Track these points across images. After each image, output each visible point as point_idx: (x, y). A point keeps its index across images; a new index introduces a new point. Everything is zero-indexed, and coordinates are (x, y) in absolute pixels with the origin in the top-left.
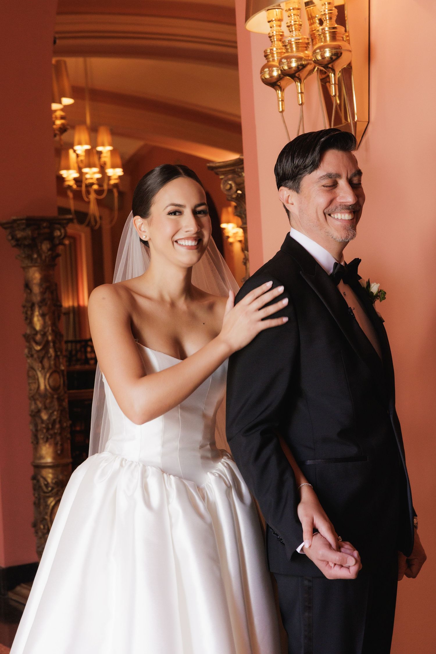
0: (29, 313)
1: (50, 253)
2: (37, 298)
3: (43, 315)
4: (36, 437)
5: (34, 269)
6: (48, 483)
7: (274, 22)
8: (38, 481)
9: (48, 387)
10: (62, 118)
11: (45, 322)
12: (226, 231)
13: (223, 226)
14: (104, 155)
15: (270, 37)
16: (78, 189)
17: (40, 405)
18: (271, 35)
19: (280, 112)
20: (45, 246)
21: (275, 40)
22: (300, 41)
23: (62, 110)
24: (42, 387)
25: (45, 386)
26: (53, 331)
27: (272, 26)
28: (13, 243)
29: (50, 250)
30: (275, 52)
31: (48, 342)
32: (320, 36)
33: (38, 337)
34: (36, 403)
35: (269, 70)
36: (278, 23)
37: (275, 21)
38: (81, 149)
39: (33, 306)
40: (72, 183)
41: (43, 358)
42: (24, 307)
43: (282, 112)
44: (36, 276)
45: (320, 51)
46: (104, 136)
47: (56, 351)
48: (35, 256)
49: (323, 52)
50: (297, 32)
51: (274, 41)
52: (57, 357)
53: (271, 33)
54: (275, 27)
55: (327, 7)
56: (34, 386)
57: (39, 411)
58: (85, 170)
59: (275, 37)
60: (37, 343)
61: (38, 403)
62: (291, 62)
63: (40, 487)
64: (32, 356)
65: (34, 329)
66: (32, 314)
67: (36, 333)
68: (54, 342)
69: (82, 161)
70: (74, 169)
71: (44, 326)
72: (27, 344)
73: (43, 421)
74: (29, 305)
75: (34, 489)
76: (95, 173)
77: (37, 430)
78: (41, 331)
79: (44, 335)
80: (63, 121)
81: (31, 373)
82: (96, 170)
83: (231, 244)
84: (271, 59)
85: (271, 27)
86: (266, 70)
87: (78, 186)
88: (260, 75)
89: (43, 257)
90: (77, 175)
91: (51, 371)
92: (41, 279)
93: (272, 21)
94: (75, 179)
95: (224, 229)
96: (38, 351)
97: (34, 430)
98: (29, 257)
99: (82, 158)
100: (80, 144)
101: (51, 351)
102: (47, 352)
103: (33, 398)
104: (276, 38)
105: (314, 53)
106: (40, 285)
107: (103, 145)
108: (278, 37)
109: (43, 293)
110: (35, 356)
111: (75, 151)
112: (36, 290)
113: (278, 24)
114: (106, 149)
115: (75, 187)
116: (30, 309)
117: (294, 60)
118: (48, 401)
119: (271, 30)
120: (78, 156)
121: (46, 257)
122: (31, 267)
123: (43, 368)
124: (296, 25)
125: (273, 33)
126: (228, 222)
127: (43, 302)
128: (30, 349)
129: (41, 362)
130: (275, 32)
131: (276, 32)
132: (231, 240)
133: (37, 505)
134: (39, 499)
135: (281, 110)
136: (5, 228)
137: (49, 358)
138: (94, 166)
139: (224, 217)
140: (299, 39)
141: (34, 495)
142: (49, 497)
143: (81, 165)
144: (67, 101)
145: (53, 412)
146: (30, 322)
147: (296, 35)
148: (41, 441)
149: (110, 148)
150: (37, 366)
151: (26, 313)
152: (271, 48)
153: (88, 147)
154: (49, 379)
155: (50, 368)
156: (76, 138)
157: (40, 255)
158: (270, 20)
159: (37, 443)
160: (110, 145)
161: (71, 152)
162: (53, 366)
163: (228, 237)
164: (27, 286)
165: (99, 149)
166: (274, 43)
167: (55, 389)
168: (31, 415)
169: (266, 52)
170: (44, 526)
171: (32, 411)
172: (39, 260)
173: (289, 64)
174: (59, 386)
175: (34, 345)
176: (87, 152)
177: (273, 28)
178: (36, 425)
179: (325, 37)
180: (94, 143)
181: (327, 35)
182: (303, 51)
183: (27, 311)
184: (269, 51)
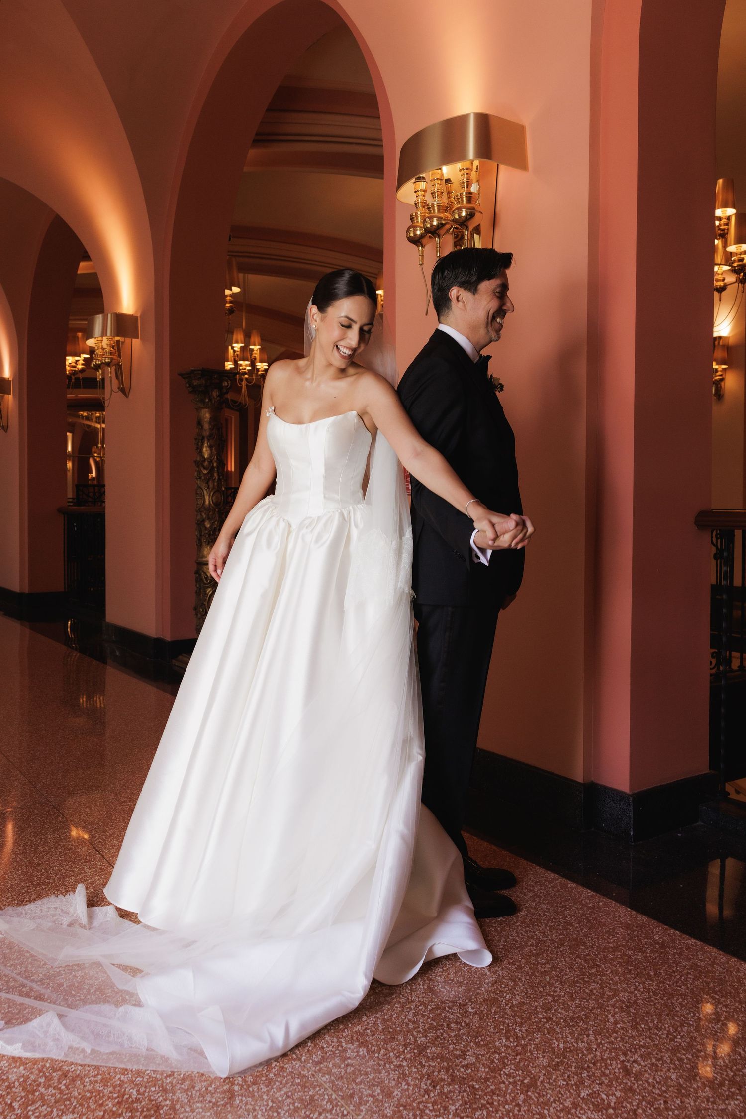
0: (200, 444)
1: (218, 398)
2: (206, 433)
3: (210, 447)
4: (200, 540)
5: (205, 410)
6: (207, 576)
8: (200, 575)
9: (211, 503)
10: (231, 302)
11: (212, 452)
17: (205, 516)
20: (215, 393)
23: (231, 296)
24: (207, 502)
25: (209, 501)
26: (217, 458)
28: (190, 389)
31: (213, 467)
33: (206, 464)
34: (201, 515)
39: (203, 438)
41: (209, 480)
42: (196, 439)
44: (206, 415)
47: (219, 476)
48: (207, 400)
50: (439, 197)
52: (219, 479)
56: (200, 502)
57: (204, 521)
60: (205, 468)
61: (203, 514)
63: (202, 579)
64: (200, 478)
65: (204, 457)
66: (203, 445)
67: (205, 460)
68: (218, 469)
69: (237, 355)
71: (211, 455)
72: (197, 469)
73: (206, 529)
74: (201, 438)
75: (197, 581)
77: (201, 536)
78: (208, 458)
79: (211, 462)
80: (231, 305)
81: (199, 491)
84: (416, 221)
86: (411, 230)
89: (213, 402)
91: (214, 491)
92: (211, 419)
96: (205, 474)
97: (199, 535)
98: (202, 401)
101: (216, 475)
102: (212, 475)
103: (199, 511)
106: (210, 423)
109: (211, 430)
110: (203, 478)
112: (206, 426)
114: (256, 348)
116: (201, 441)
118: (211, 513)
121: (215, 401)
122: (204, 408)
123: (208, 487)
124: (439, 192)
127: (210, 437)
128: (199, 472)
129: (207, 483)
133: (198, 593)
134: (200, 589)
136: (184, 378)
137: (213, 480)
141: (196, 585)
142: (208, 587)
144: (236, 290)
145: (215, 522)
146: (201, 452)
148: (204, 544)
149: (259, 347)
150: (204, 485)
151: (198, 445)
153: (243, 345)
154: (212, 496)
155: (214, 488)
156: (234, 338)
157: (210, 400)
159: (201, 545)
160: (259, 345)
162: (216, 487)
164: (200, 423)
165: (250, 347)
167: (217, 504)
168: (197, 524)
170: (203, 610)
171: (198, 521)
172: (210, 403)
174: (221, 502)
175: (202, 469)
178: (200, 532)
179: (462, 200)
180: (247, 343)
181: (464, 199)
182: (443, 213)
183: (198, 443)
184: (414, 214)
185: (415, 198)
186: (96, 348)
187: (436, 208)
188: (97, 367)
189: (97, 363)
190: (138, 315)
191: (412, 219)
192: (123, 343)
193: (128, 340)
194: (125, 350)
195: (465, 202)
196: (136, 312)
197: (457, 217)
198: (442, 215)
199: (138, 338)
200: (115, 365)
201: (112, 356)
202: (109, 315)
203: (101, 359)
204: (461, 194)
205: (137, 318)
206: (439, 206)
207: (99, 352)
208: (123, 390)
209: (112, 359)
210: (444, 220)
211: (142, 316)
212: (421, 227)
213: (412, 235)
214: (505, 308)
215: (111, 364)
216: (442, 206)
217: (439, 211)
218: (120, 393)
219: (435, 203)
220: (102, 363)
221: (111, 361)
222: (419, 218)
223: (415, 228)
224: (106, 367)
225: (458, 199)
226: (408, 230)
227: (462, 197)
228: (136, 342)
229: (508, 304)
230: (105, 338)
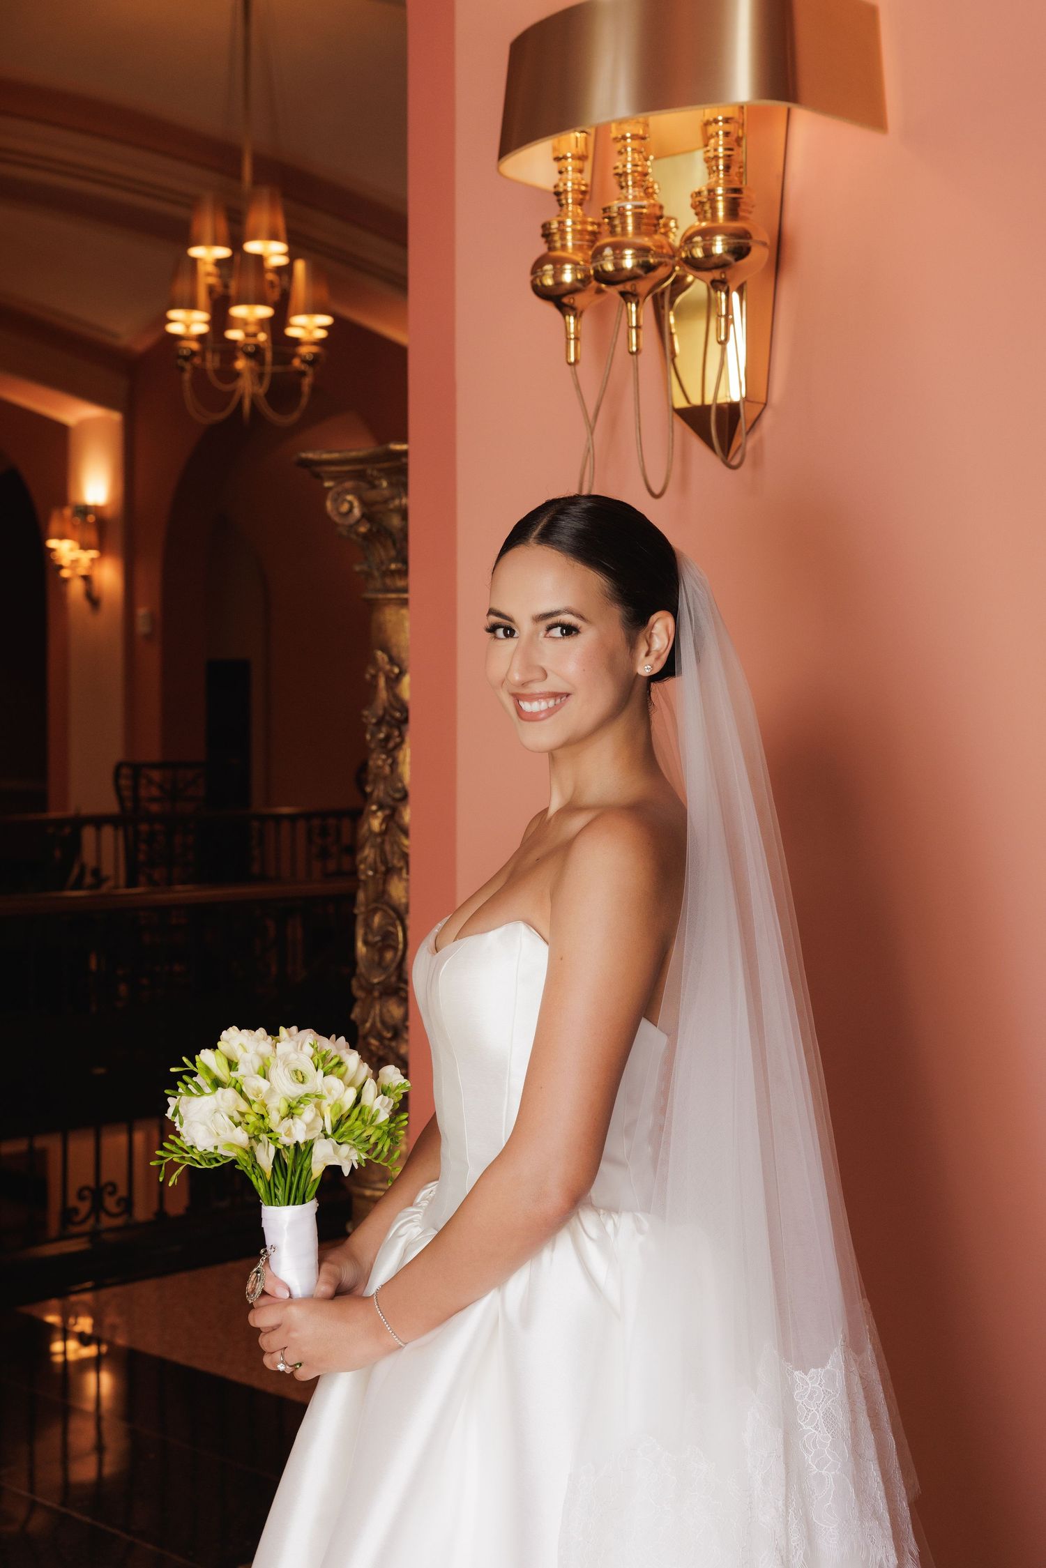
7: (570, 160)
15: (557, 194)
18: (561, 189)
21: (570, 201)
22: (645, 211)
27: (563, 170)
30: (569, 230)
32: (703, 206)
35: (554, 268)
36: (578, 164)
37: (573, 159)
45: (704, 239)
49: (708, 243)
50: (637, 189)
51: (567, 204)
53: (561, 185)
54: (570, 173)
55: (721, 143)
59: (570, 195)
62: (623, 257)
84: (558, 245)
85: (561, 172)
86: (548, 267)
88: (530, 278)
93: (565, 158)
104: (572, 198)
105: (688, 242)
108: (576, 196)
113: (578, 167)
117: (629, 252)
119: (560, 180)
124: (636, 174)
125: (565, 184)
130: (569, 184)
131: (573, 184)
140: (643, 207)
147: (635, 198)
152: (560, 219)
158: (561, 156)
166: (567, 208)
169: (548, 226)
173: (618, 261)
177: (565, 173)
179: (714, 210)
181: (721, 206)
182: (649, 234)
184: (555, 225)
185: (555, 178)
187: (630, 221)
191: (547, 235)
195: (721, 213)
197: (699, 253)
198: (646, 241)
204: (711, 191)
206: (638, 217)
210: (656, 255)
212: (576, 264)
213: (549, 282)
216: (648, 216)
217: (637, 226)
219: (629, 207)
222: (569, 237)
223: (559, 263)
225: (702, 203)
226: (538, 266)
227: (713, 201)
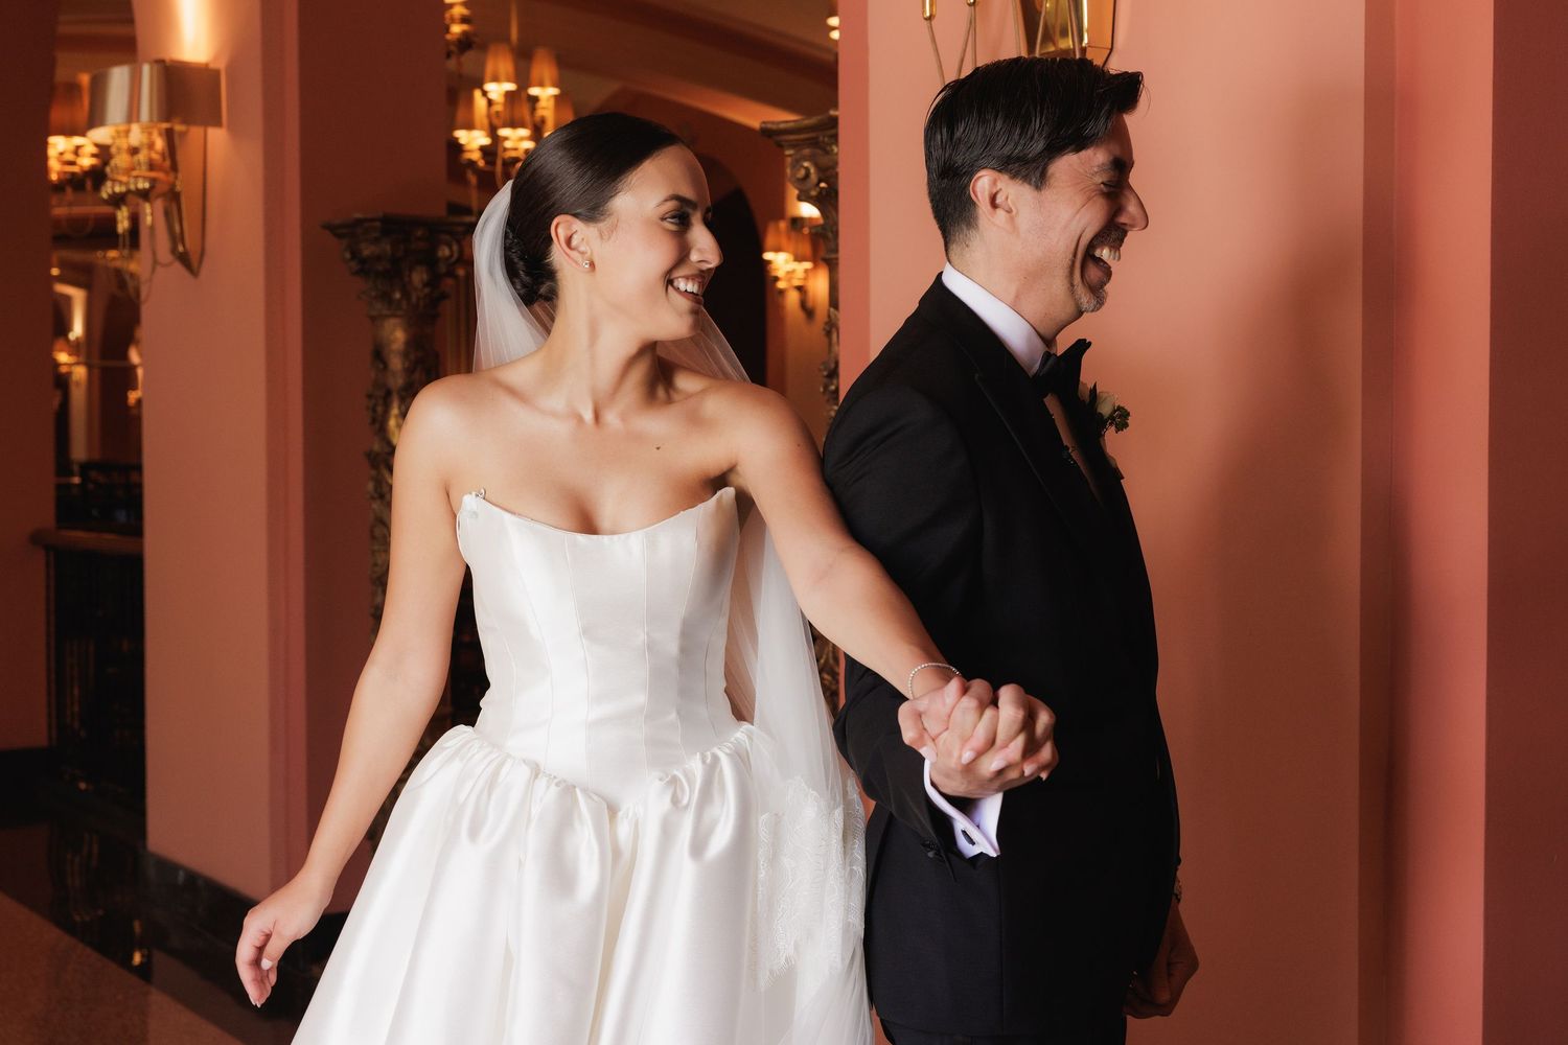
0: (380, 409)
1: (426, 291)
2: (396, 380)
5: (392, 321)
10: (464, 20)
12: (773, 266)
13: (768, 256)
14: (542, 103)
16: (489, 168)
19: (926, 19)
20: (418, 277)
28: (354, 266)
29: (426, 285)
38: (497, 90)
39: (388, 394)
40: (476, 156)
42: (370, 396)
43: (930, 19)
44: (397, 336)
46: (544, 67)
48: (398, 295)
58: (503, 132)
64: (382, 496)
66: (386, 413)
69: (497, 113)
70: (482, 129)
72: (373, 472)
74: (381, 391)
76: (522, 139)
80: (465, 27)
81: (378, 532)
82: (524, 132)
83: (782, 292)
87: (487, 163)
89: (414, 299)
90: (486, 141)
92: (408, 344)
94: (483, 149)
95: (769, 262)
98: (386, 297)
99: (498, 108)
100: (496, 79)
106: (405, 355)
107: (541, 84)
109: (408, 371)
111: (485, 93)
114: (545, 93)
115: (481, 163)
116: (381, 402)
120: (490, 103)
121: (418, 299)
122: (388, 317)
126: (778, 250)
127: (407, 389)
128: (379, 482)
132: (781, 285)
135: (928, 14)
136: (340, 236)
138: (523, 126)
139: (770, 240)
143: (496, 122)
146: (382, 430)
149: (553, 91)
151: (374, 411)
153: (511, 87)
156: (489, 69)
157: (406, 294)
160: (555, 85)
161: (477, 94)
163: (777, 279)
164: (379, 355)
165: (534, 91)
172: (404, 304)
176: (509, 95)
180: (523, 79)
183: (375, 405)
186: (113, 150)
188: (118, 200)
189: (118, 189)
190: (221, 65)
192: (183, 134)
193: (196, 132)
194: (189, 155)
196: (216, 58)
199: (218, 123)
200: (163, 195)
201: (153, 174)
202: (146, 69)
203: (124, 179)
205: (217, 73)
207: (121, 160)
208: (184, 259)
209: (153, 181)
211: (233, 66)
214: (1123, 219)
215: (152, 195)
218: (178, 266)
220: (129, 191)
221: (152, 187)
224: (140, 201)
228: (217, 137)
229: (1132, 208)
230: (135, 128)
